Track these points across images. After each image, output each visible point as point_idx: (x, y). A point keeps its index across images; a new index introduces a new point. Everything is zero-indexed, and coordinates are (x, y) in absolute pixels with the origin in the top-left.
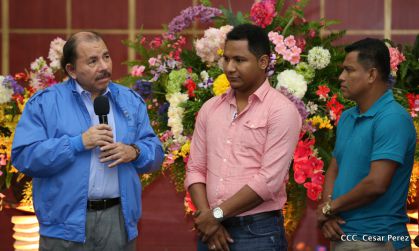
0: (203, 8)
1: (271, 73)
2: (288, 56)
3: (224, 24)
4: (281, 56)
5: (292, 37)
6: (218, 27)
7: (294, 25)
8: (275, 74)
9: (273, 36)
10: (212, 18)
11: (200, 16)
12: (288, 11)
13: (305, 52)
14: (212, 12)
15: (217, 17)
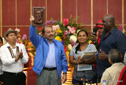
0: (52, 21)
1: (68, 36)
2: (72, 32)
3: (57, 25)
4: (71, 32)
5: (73, 27)
6: (55, 25)
7: (73, 25)
8: (69, 36)
9: (68, 27)
10: (54, 23)
11: (51, 23)
12: (72, 21)
13: (76, 31)
14: (54, 22)
15: (55, 23)
